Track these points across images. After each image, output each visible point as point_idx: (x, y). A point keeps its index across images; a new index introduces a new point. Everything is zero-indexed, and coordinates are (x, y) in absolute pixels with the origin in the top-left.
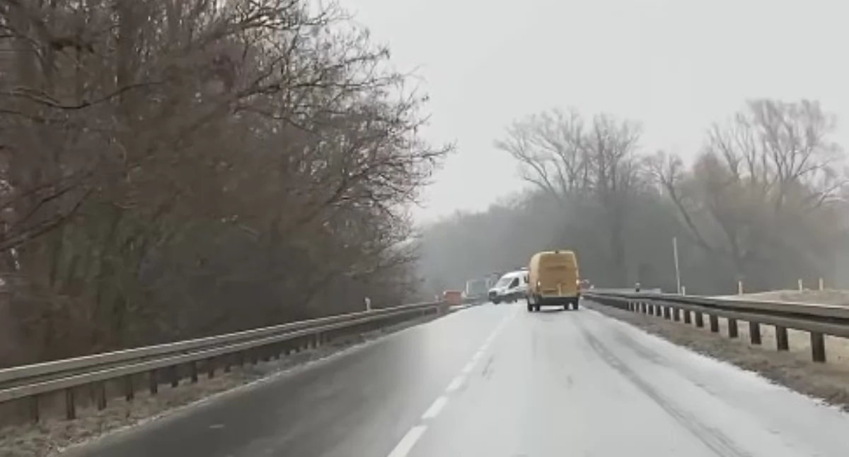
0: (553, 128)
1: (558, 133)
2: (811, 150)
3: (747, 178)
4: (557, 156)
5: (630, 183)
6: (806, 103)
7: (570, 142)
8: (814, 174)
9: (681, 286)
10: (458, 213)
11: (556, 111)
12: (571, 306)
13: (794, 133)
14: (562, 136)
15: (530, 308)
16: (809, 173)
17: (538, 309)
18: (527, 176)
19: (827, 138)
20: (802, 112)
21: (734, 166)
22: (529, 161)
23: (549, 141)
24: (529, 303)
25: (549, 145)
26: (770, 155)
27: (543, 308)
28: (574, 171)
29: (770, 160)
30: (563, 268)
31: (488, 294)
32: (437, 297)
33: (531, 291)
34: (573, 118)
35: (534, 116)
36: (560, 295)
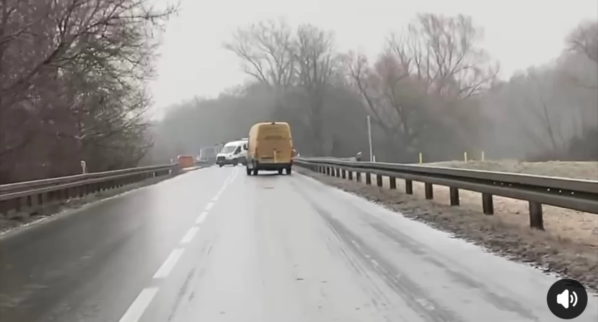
0: (268, 34)
1: (271, 37)
2: (464, 54)
3: (415, 75)
4: (269, 55)
5: (327, 74)
6: (461, 18)
7: (280, 45)
8: (466, 73)
9: (373, 156)
10: (196, 99)
11: (270, 22)
12: (284, 171)
13: (452, 40)
14: (274, 40)
15: (249, 173)
16: (463, 71)
17: (256, 174)
18: (248, 70)
19: (476, 45)
20: (458, 25)
21: (406, 66)
22: (249, 59)
23: (265, 45)
24: (247, 167)
25: (264, 48)
26: (433, 56)
27: (260, 172)
28: (283, 67)
29: (433, 61)
30: (280, 138)
31: (217, 159)
32: (172, 160)
33: (250, 157)
34: (283, 26)
35: (253, 25)
36: (276, 162)
